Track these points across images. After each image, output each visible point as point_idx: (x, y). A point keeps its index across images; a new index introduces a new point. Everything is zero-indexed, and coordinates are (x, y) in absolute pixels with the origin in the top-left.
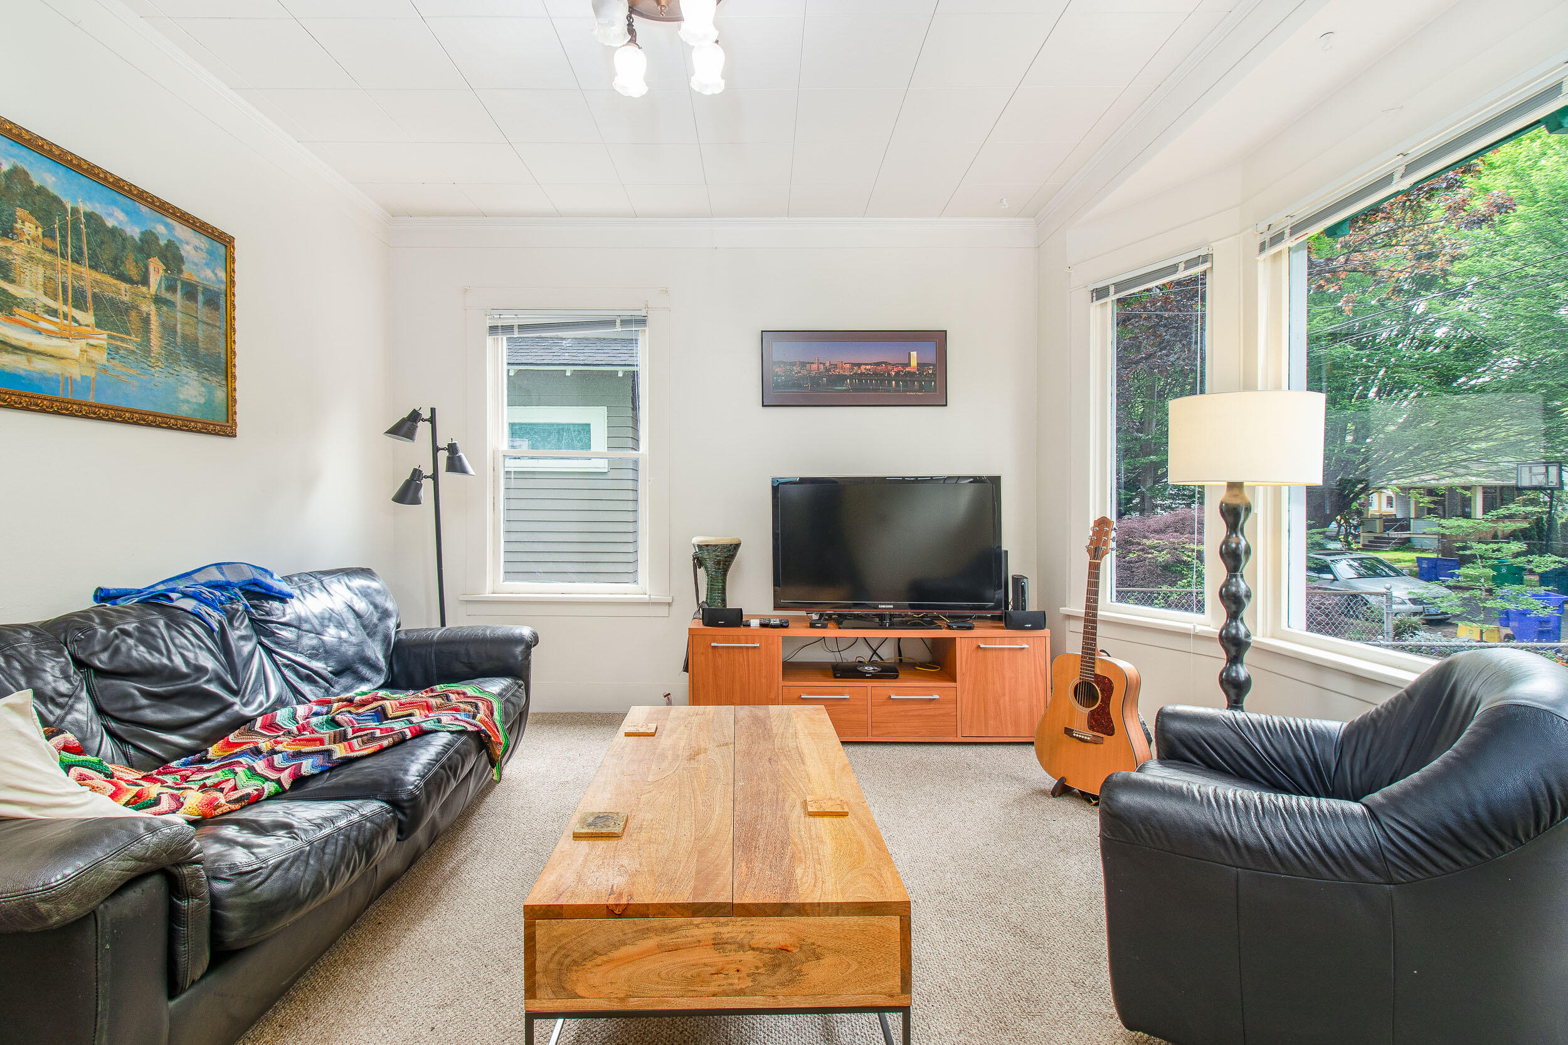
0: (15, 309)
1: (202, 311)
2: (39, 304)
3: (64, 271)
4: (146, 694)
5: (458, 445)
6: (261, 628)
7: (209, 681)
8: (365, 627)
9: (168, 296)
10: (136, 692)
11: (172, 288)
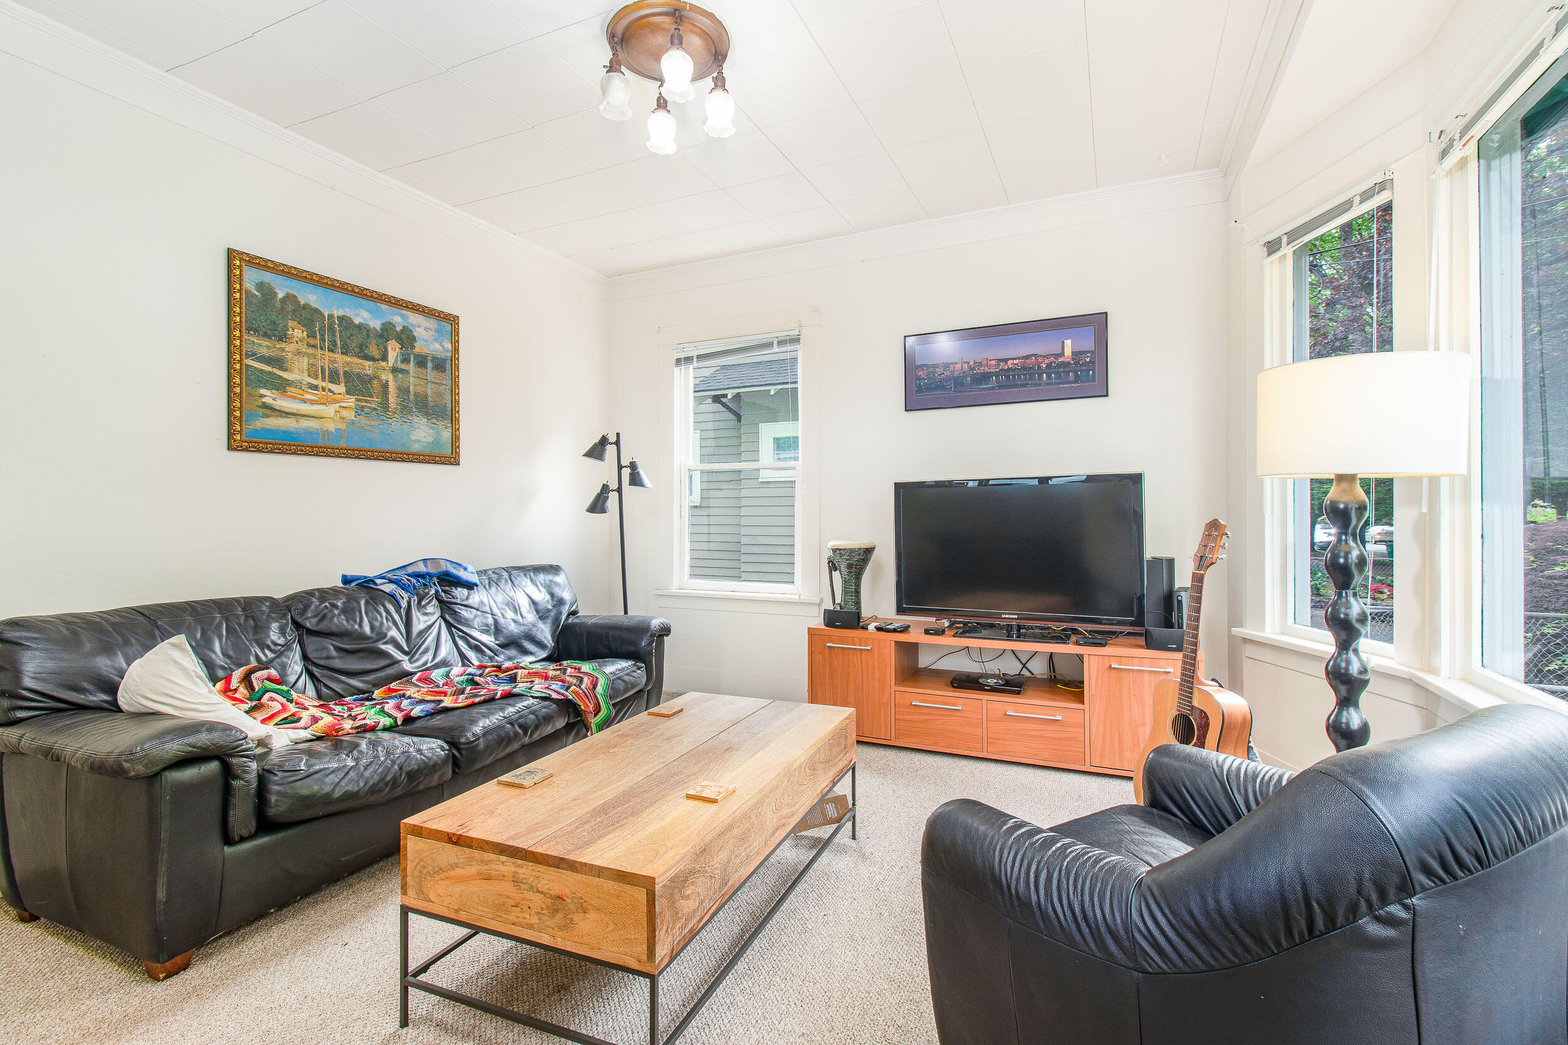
0: (288, 388)
1: (430, 373)
2: (305, 383)
3: (322, 358)
4: (337, 649)
5: (637, 463)
6: (447, 608)
7: (386, 643)
8: (537, 611)
9: (403, 366)
10: (332, 647)
11: (406, 360)
